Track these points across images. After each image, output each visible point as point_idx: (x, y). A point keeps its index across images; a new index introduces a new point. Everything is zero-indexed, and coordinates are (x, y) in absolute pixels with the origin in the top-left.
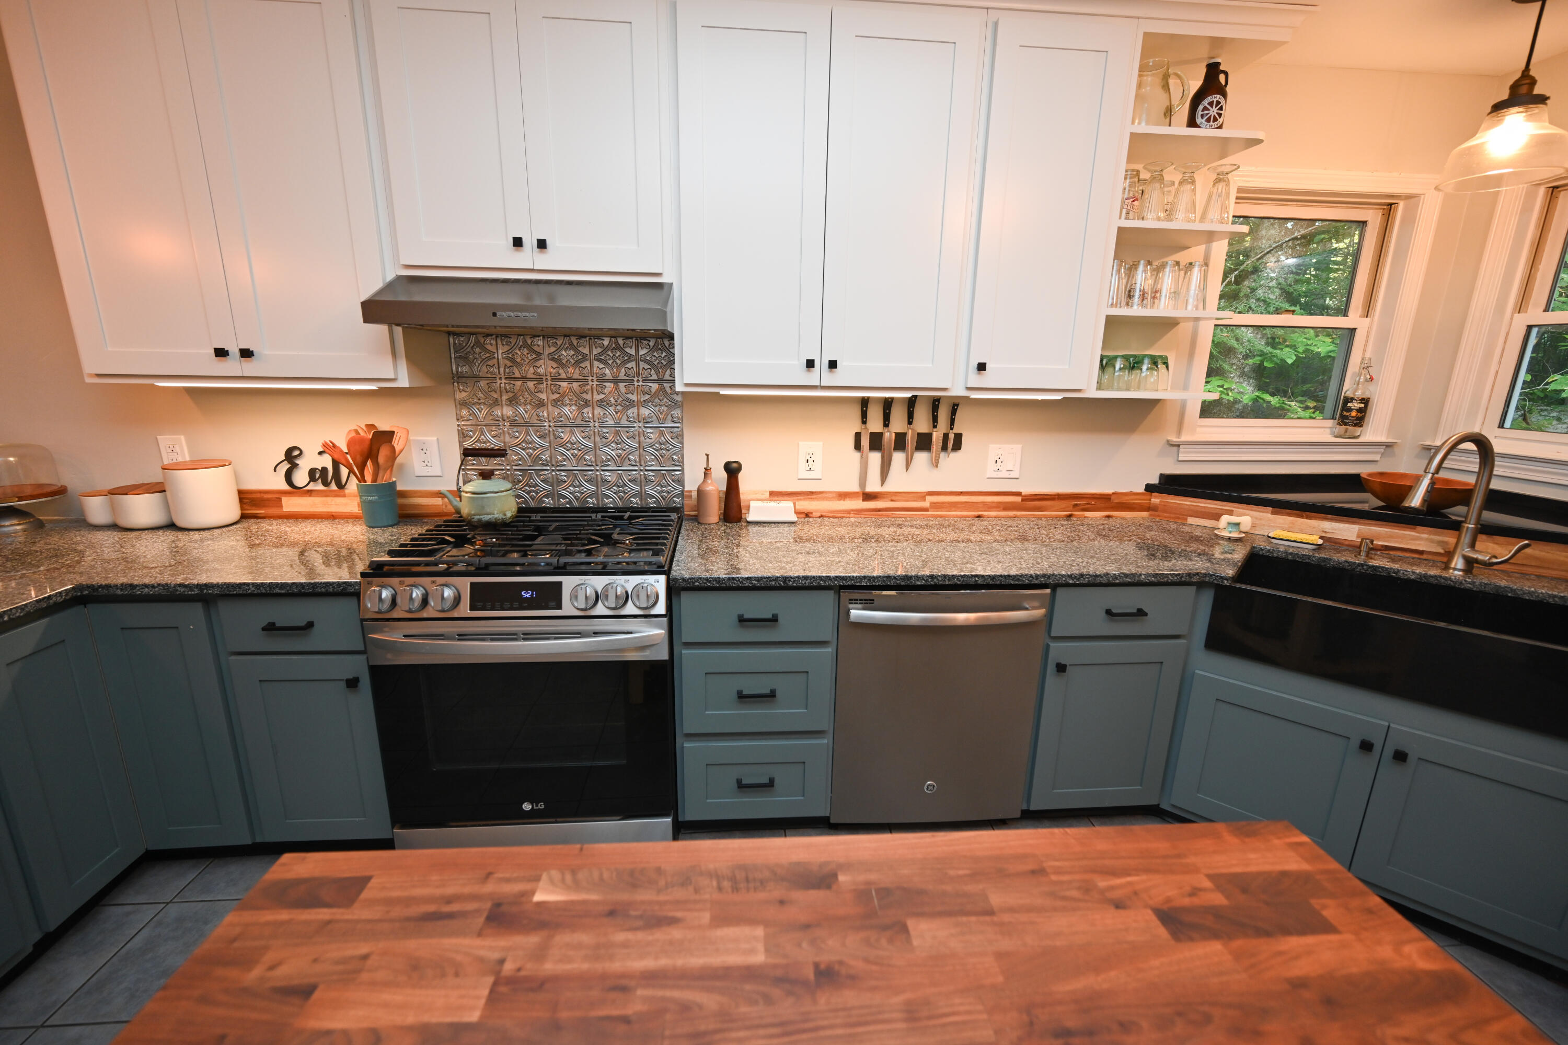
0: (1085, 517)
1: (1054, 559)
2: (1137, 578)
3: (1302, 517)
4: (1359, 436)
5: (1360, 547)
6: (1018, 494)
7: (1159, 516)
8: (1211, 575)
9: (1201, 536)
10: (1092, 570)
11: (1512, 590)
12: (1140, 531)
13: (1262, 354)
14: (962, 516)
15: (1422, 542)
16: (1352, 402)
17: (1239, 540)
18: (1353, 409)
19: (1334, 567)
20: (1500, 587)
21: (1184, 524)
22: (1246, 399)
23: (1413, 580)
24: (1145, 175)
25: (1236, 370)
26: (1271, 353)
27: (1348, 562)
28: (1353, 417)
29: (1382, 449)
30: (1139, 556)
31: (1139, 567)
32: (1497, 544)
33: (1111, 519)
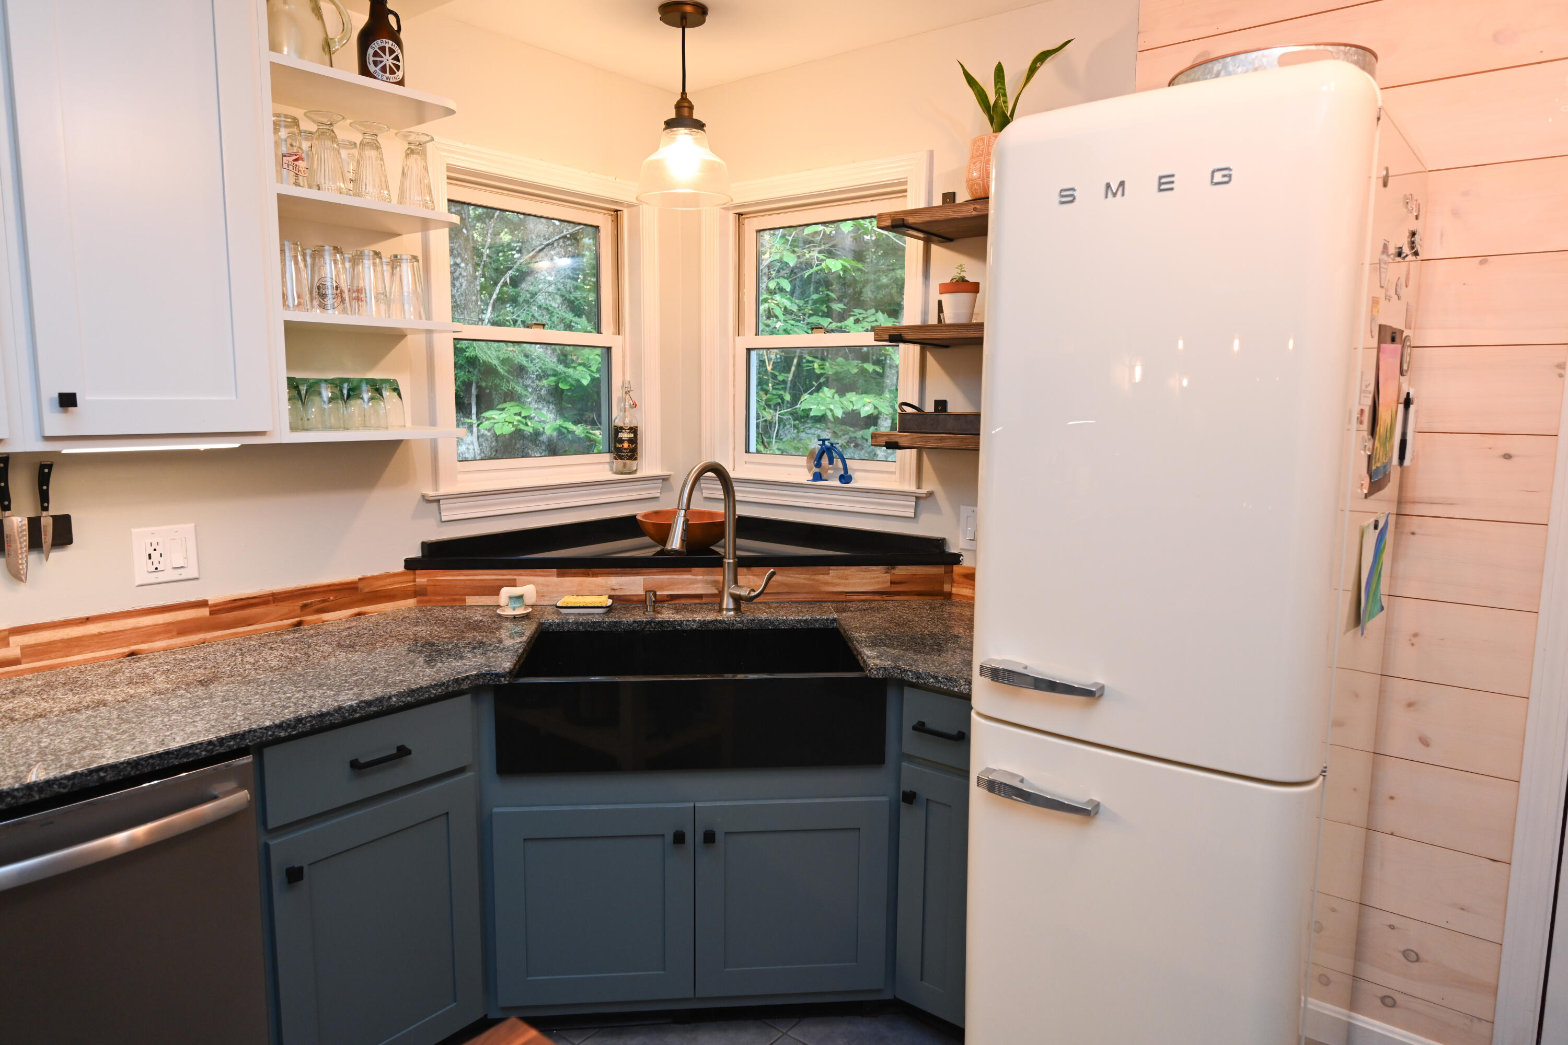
0: (323, 622)
1: (256, 703)
2: (385, 703)
3: (588, 575)
4: (636, 470)
5: (645, 601)
6: (203, 604)
7: (429, 601)
8: (484, 675)
9: (481, 621)
10: (315, 708)
11: (771, 622)
12: (402, 628)
13: (555, 374)
14: (96, 660)
15: (699, 585)
16: (622, 432)
17: (526, 617)
18: (624, 440)
19: (625, 632)
20: (761, 620)
21: (462, 607)
22: (549, 428)
23: (696, 630)
24: (307, 125)
25: (531, 393)
26: (565, 373)
27: (637, 623)
28: (625, 449)
29: (659, 484)
30: (392, 669)
31: (389, 686)
32: (755, 575)
33: (362, 617)
